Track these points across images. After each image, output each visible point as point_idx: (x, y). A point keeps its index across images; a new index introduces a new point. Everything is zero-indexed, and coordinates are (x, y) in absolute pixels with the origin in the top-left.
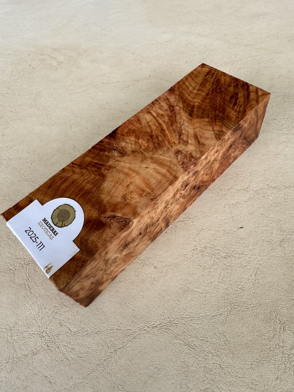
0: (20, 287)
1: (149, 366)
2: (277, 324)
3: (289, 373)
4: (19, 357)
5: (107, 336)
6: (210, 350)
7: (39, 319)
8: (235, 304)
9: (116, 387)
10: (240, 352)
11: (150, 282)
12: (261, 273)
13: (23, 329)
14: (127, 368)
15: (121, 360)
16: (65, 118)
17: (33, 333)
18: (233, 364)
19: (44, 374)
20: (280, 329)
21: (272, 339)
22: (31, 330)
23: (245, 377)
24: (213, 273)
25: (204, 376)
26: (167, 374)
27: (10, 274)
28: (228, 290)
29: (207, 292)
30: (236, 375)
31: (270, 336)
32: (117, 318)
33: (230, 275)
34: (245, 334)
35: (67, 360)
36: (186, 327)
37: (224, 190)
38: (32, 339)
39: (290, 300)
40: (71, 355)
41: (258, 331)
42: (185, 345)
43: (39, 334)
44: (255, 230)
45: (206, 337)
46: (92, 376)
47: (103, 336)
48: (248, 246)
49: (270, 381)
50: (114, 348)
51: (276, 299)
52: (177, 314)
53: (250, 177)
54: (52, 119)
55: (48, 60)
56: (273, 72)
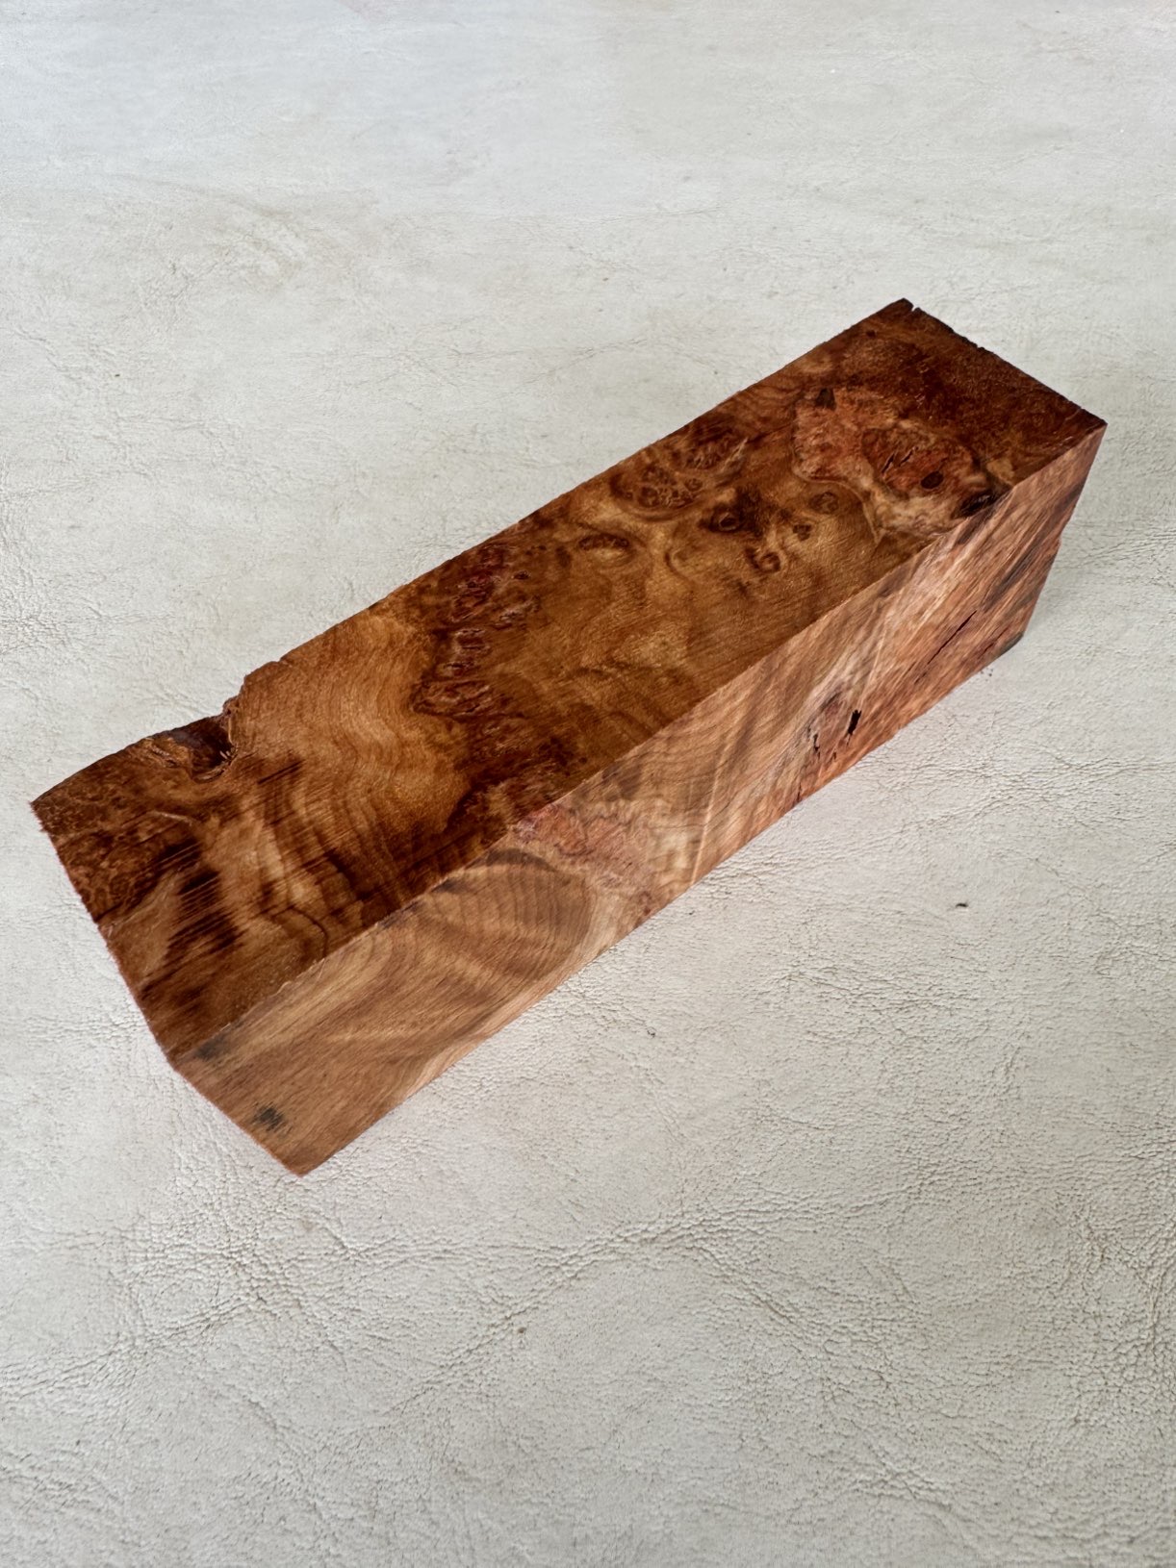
0: (151, 1087)
1: (627, 1373)
2: (1079, 1241)
4: (153, 1334)
5: (476, 1269)
6: (845, 1324)
7: (224, 1204)
8: (933, 1169)
9: (509, 1444)
10: (951, 1331)
11: (632, 1085)
12: (1027, 1066)
13: (167, 1239)
14: (548, 1378)
15: (529, 1353)
16: (313, 477)
17: (203, 1254)
18: (927, 1372)
19: (249, 1396)
20: (1091, 1257)
21: (1061, 1289)
22: (196, 1243)
23: (965, 1417)
24: (859, 1060)
25: (822, 1410)
26: (693, 1402)
27: (113, 1042)
28: (911, 1119)
29: (836, 1126)
30: (936, 1409)
31: (1056, 1280)
32: (511, 1208)
33: (919, 1069)
34: (970, 1272)
35: (331, 1350)
36: (762, 1242)
37: (904, 769)
38: (200, 1272)
39: (1126, 1160)
40: (347, 1332)
41: (1015, 1260)
42: (758, 1305)
43: (228, 1258)
44: (1009, 917)
45: (832, 1278)
46: (424, 1405)
47: (463, 1268)
48: (983, 969)
49: (1051, 1429)
50: (503, 1312)
51: (1077, 1155)
52: (731, 1198)
53: (998, 728)
54: (263, 476)
55: (244, 250)
56: (1088, 351)
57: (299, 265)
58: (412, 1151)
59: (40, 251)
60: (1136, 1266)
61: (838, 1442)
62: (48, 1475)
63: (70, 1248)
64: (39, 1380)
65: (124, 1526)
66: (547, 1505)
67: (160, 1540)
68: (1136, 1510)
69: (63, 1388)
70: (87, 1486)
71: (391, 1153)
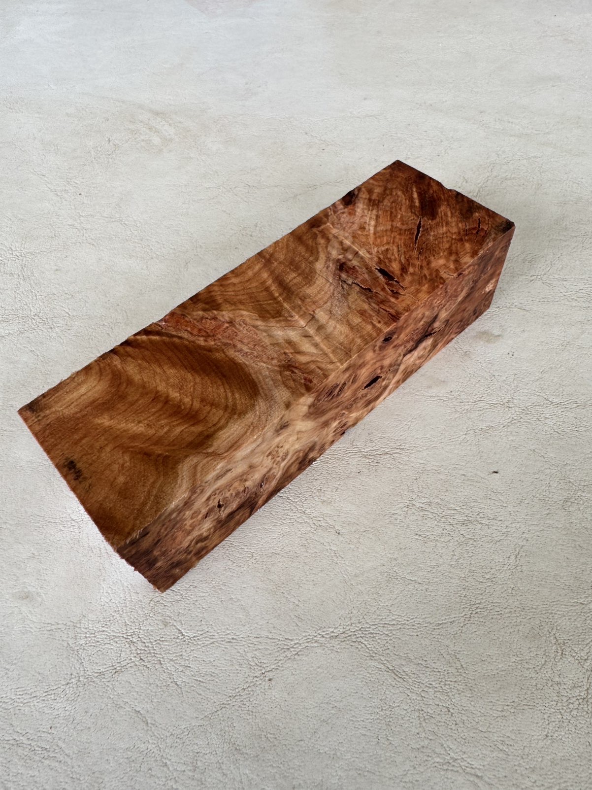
1: (322, 703)
2: (550, 645)
3: (567, 729)
4: (89, 675)
5: (248, 648)
6: (431, 683)
7: (124, 611)
8: (477, 606)
9: (263, 737)
10: (484, 688)
11: (328, 558)
12: (526, 555)
13: (96, 628)
14: (282, 704)
15: (273, 691)
16: (175, 247)
17: (113, 636)
18: (472, 708)
19: (135, 708)
20: (556, 653)
21: (541, 669)
22: (110, 630)
23: (490, 732)
24: (442, 549)
25: (419, 726)
26: (354, 719)
27: (71, 528)
28: (467, 580)
29: (429, 582)
30: (476, 727)
31: (538, 664)
32: (266, 618)
33: (471, 554)
34: (494, 658)
35: (176, 686)
36: (391, 640)
37: (468, 402)
38: (112, 645)
39: (574, 604)
40: (184, 677)
41: (518, 653)
42: (388, 672)
44: (519, 479)
45: (425, 659)
46: (221, 715)
47: (241, 647)
48: (505, 505)
49: (534, 740)
50: (261, 670)
51: (551, 601)
52: (376, 617)
53: (516, 382)
54: (151, 247)
55: (144, 131)
56: (566, 190)
57: (171, 140)
58: (217, 587)
59: (43, 131)
60: (579, 659)
61: (426, 742)
62: (35, 743)
63: (49, 631)
64: (33, 695)
65: (73, 770)
66: (280, 768)
67: (90, 778)
68: (576, 783)
69: (44, 700)
70: (55, 750)
71: (207, 589)
